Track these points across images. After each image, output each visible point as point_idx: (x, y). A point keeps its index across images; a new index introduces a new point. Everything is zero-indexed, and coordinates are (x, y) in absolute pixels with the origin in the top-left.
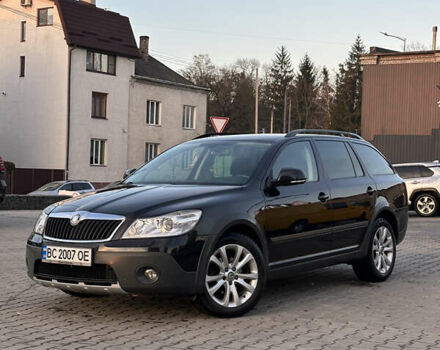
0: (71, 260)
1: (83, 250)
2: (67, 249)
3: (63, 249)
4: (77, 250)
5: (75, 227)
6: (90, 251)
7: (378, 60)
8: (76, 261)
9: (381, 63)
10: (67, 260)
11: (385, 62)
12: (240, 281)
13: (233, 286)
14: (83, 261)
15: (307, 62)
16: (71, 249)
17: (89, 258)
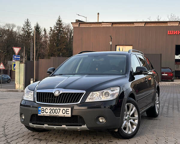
0: (57, 114)
1: (65, 109)
2: (55, 108)
3: (52, 108)
4: (62, 109)
5: (58, 97)
6: (70, 109)
7: (79, 25)
8: (61, 114)
9: (80, 26)
10: (55, 114)
11: (82, 26)
12: (132, 121)
13: (129, 123)
14: (65, 114)
15: (38, 26)
16: (57, 108)
17: (70, 113)
